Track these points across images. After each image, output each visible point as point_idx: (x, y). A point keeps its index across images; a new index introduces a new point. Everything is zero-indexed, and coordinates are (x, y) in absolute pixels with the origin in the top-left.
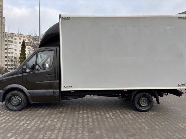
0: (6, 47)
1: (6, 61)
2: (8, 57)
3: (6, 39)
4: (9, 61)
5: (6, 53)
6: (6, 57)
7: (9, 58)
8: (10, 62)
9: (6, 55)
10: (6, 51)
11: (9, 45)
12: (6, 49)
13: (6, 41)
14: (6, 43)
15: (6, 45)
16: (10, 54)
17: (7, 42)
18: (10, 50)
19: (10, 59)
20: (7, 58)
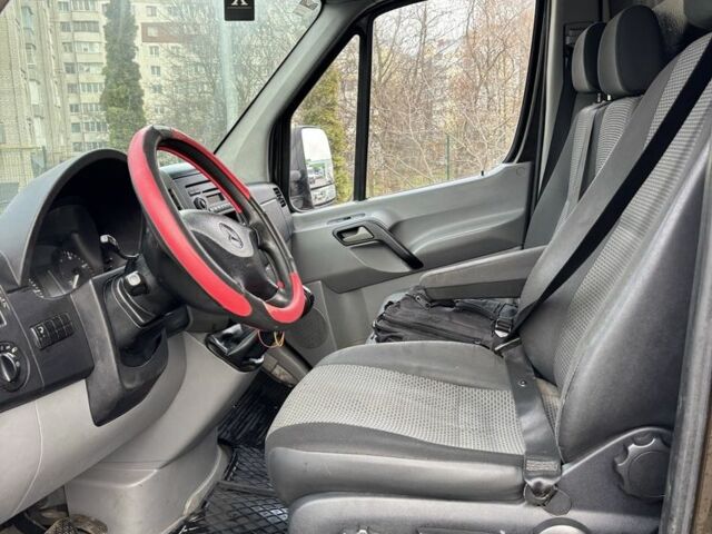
0: (67, 57)
1: (76, 127)
2: (82, 108)
3: (63, 16)
4: (87, 129)
5: (72, 88)
6: (74, 108)
7: (87, 112)
8: (93, 130)
9: (72, 100)
10: (70, 78)
11: (83, 46)
12: (71, 68)
13: (65, 27)
14: (65, 36)
15: (69, 46)
16: (89, 90)
17: (69, 30)
18: (88, 70)
19: (90, 115)
20: (77, 110)
